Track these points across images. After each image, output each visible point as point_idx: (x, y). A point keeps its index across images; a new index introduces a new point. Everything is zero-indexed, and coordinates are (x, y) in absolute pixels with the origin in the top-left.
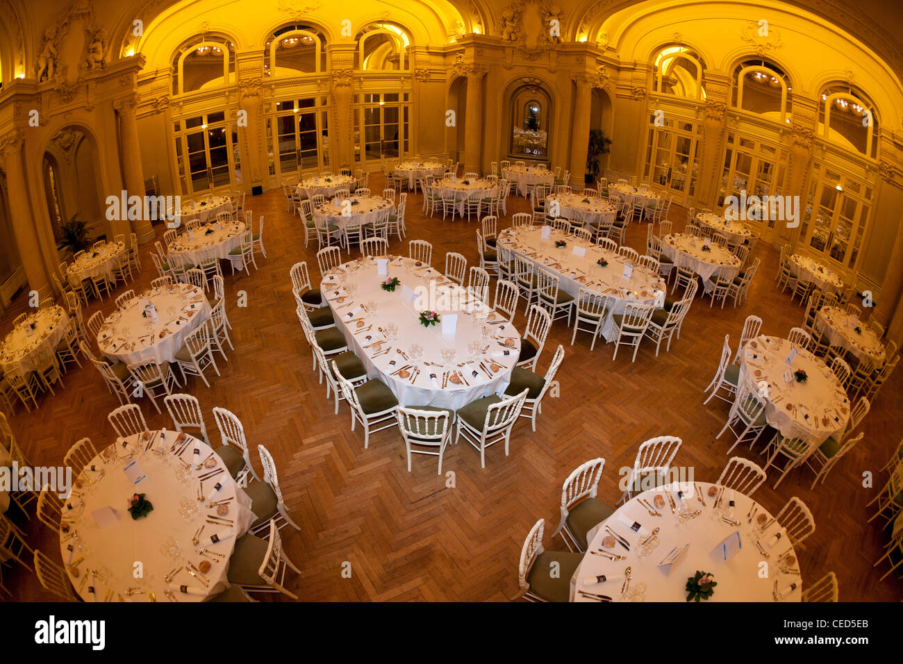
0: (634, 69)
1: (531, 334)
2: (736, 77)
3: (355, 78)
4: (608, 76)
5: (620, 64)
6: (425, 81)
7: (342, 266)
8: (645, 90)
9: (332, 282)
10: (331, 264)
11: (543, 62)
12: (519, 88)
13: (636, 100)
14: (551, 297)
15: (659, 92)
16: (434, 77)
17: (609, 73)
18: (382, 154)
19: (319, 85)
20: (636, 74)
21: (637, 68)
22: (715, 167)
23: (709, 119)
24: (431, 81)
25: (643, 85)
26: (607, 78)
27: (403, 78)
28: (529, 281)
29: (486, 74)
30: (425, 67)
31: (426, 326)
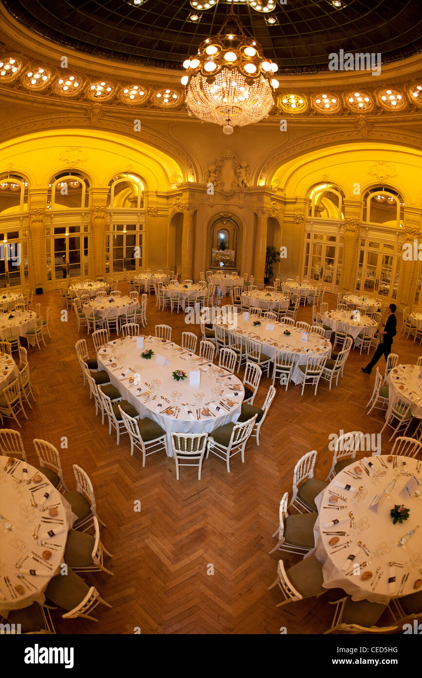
0: (295, 202)
1: (248, 382)
2: (365, 201)
3: (107, 213)
4: (278, 208)
5: (286, 200)
6: (154, 216)
7: (111, 343)
8: (303, 216)
9: (105, 353)
10: (103, 343)
11: (234, 201)
12: (217, 220)
13: (297, 223)
14: (256, 358)
15: (313, 217)
16: (160, 213)
17: (279, 206)
18: (125, 267)
19: (83, 217)
20: (297, 206)
21: (298, 201)
22: (353, 264)
23: (348, 231)
24: (159, 216)
25: (302, 213)
26: (277, 210)
27: (139, 214)
28: (240, 349)
29: (196, 210)
30: (154, 206)
31: (178, 380)
